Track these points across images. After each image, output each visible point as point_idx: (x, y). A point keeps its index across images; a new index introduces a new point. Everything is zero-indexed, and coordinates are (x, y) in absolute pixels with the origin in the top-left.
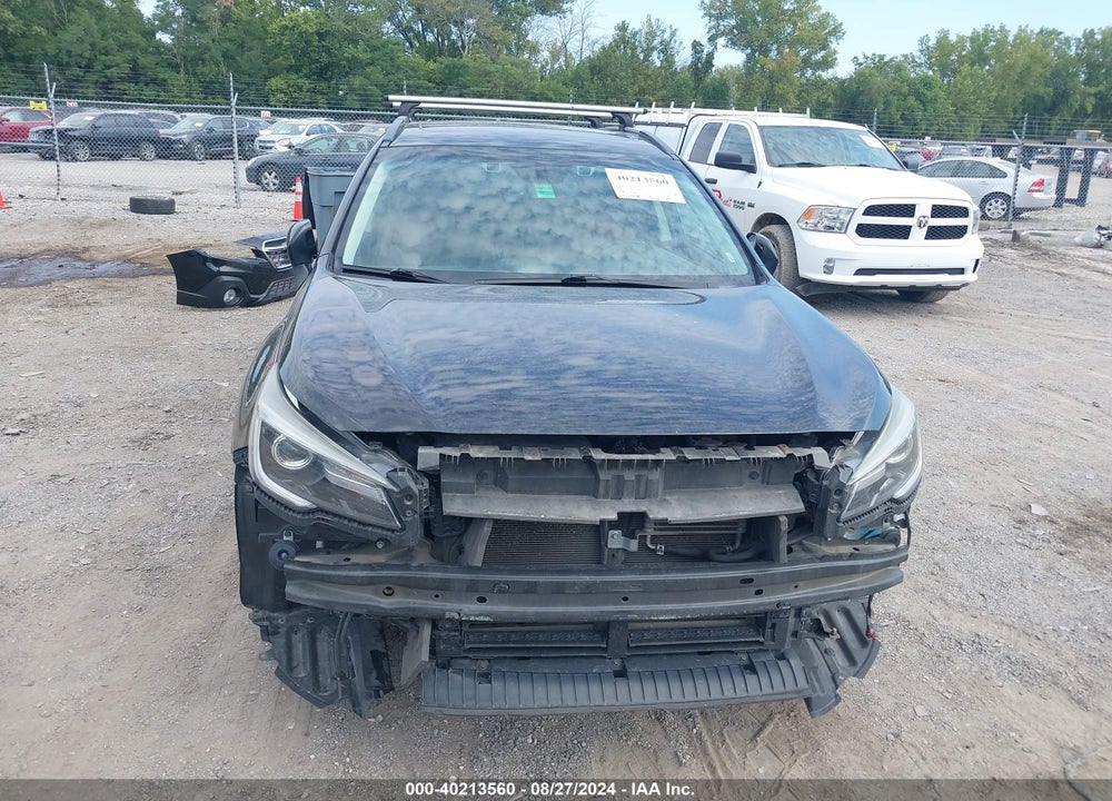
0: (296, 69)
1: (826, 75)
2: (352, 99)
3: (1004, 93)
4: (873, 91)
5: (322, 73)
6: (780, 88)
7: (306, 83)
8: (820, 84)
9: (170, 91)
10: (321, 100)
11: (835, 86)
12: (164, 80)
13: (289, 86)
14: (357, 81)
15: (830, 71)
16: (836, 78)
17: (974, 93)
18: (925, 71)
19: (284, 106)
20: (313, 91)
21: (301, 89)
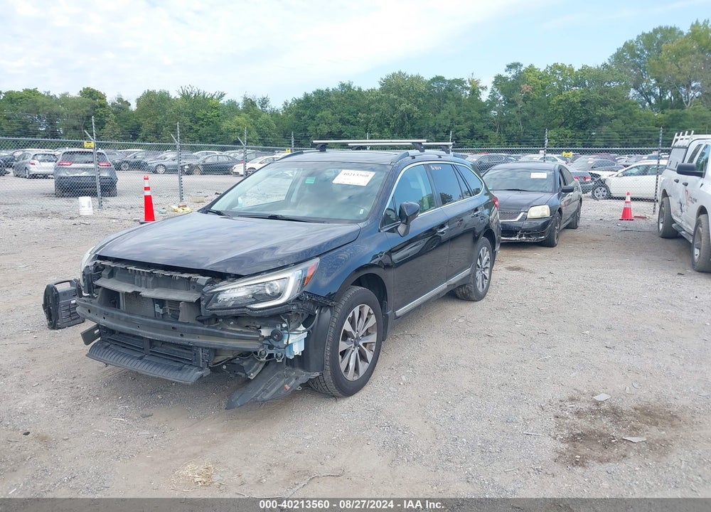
0: (564, 124)
2: (599, 142)
5: (582, 126)
7: (569, 132)
9: (489, 142)
10: (578, 142)
12: (487, 136)
13: (559, 135)
14: (605, 129)
19: (555, 147)
20: (574, 137)
21: (566, 136)
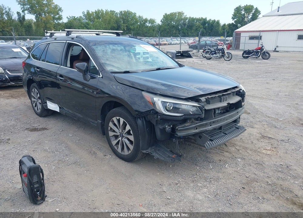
1: (61, 22)
3: (106, 26)
4: (74, 26)
6: (48, 25)
8: (59, 24)
11: (64, 25)
15: (61, 20)
16: (63, 23)
17: (99, 26)
18: (86, 20)
